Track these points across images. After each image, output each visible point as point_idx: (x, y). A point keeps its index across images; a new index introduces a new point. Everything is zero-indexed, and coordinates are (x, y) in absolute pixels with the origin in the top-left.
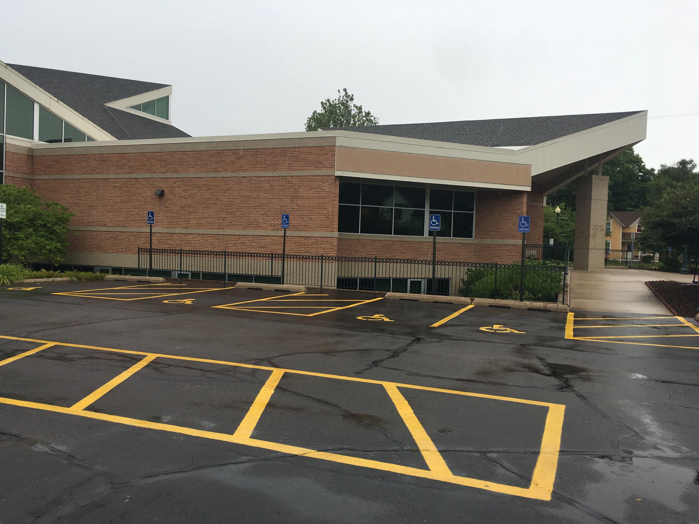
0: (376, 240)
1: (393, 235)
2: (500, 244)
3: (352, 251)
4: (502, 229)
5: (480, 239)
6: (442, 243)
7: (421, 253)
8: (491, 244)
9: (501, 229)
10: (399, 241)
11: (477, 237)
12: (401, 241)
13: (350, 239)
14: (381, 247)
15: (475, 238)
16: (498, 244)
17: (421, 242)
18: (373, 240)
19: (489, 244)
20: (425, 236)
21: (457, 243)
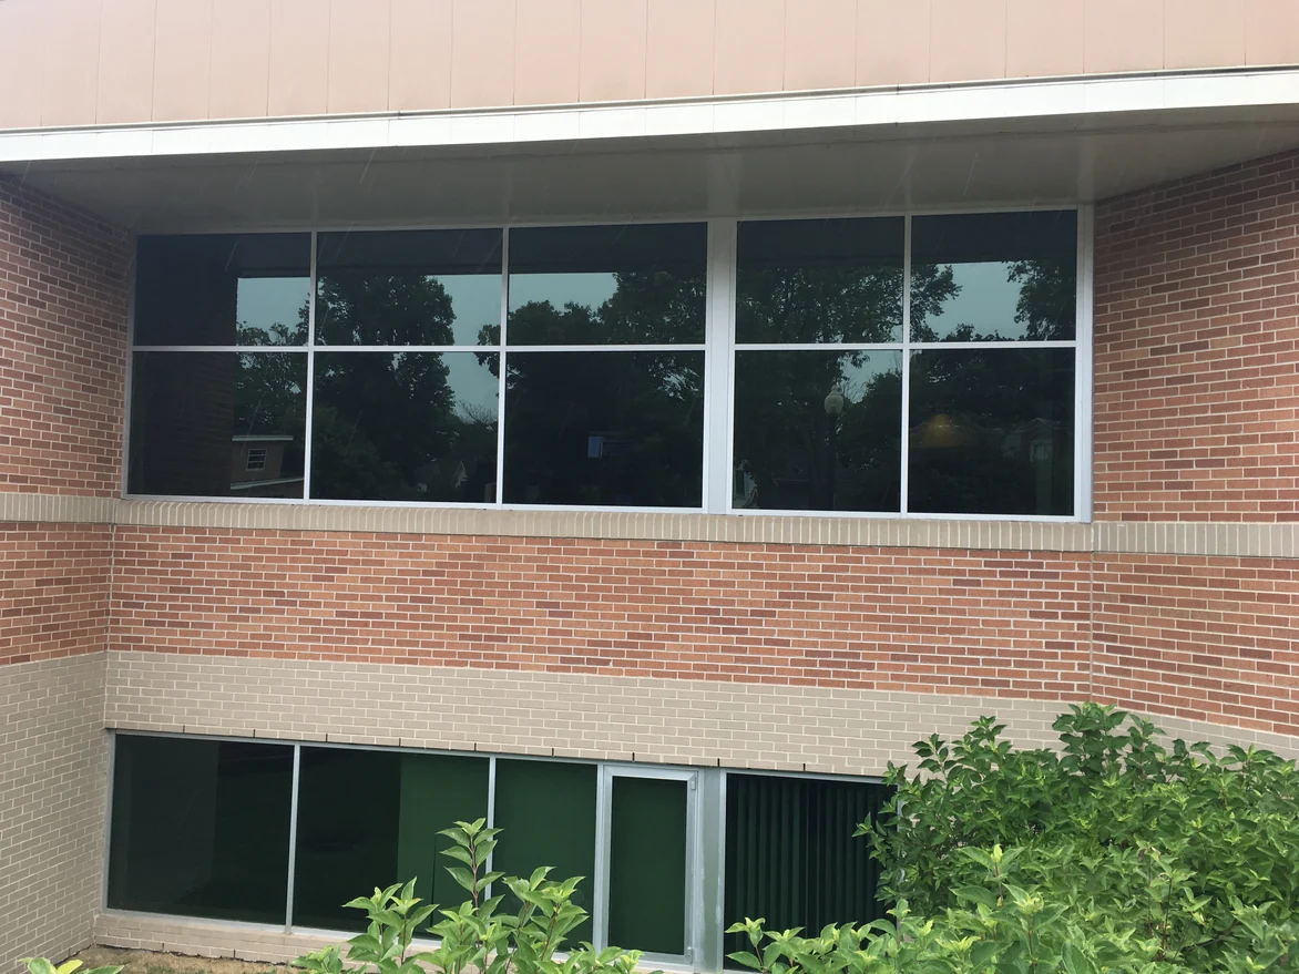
0: (393, 535)
1: (499, 505)
2: (1265, 561)
3: (258, 594)
4: (1274, 438)
5: (1120, 524)
6: (828, 548)
7: (681, 610)
8: (1200, 559)
9: (1265, 438)
10: (531, 539)
11: (1102, 507)
12: (545, 539)
13: (249, 532)
14: (425, 573)
15: (1094, 517)
16: (1247, 560)
17: (676, 543)
18: (379, 535)
19: (1182, 558)
20: (704, 510)
21: (944, 551)
